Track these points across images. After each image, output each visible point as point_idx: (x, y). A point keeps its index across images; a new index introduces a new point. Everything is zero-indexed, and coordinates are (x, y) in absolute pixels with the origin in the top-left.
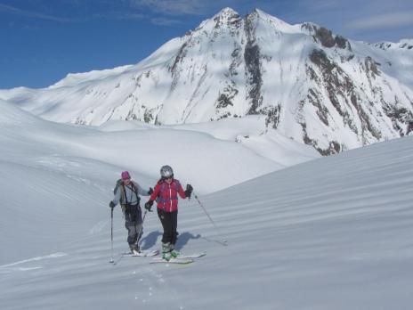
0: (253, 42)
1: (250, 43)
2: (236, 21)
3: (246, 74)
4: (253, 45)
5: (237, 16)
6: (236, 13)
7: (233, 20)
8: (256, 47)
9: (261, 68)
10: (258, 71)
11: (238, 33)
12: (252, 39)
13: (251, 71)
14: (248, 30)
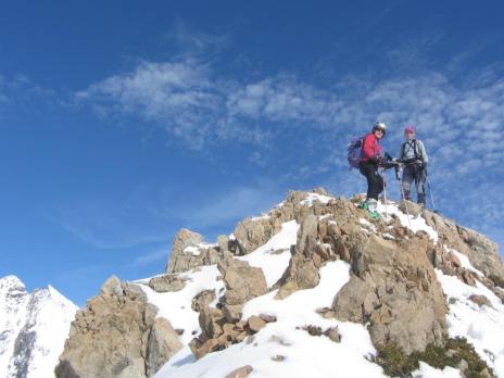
0: (32, 326)
1: (28, 326)
2: (19, 295)
3: (9, 367)
4: (30, 330)
5: (22, 290)
6: (23, 286)
7: (15, 293)
8: (33, 333)
9: (30, 362)
10: (26, 366)
11: (16, 311)
12: (31, 322)
13: (17, 365)
14: (31, 309)
